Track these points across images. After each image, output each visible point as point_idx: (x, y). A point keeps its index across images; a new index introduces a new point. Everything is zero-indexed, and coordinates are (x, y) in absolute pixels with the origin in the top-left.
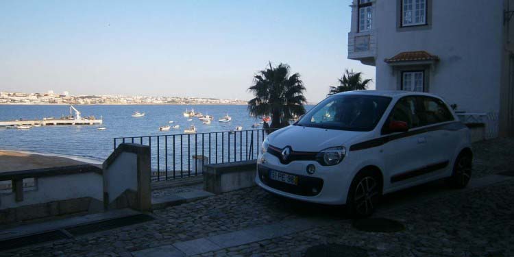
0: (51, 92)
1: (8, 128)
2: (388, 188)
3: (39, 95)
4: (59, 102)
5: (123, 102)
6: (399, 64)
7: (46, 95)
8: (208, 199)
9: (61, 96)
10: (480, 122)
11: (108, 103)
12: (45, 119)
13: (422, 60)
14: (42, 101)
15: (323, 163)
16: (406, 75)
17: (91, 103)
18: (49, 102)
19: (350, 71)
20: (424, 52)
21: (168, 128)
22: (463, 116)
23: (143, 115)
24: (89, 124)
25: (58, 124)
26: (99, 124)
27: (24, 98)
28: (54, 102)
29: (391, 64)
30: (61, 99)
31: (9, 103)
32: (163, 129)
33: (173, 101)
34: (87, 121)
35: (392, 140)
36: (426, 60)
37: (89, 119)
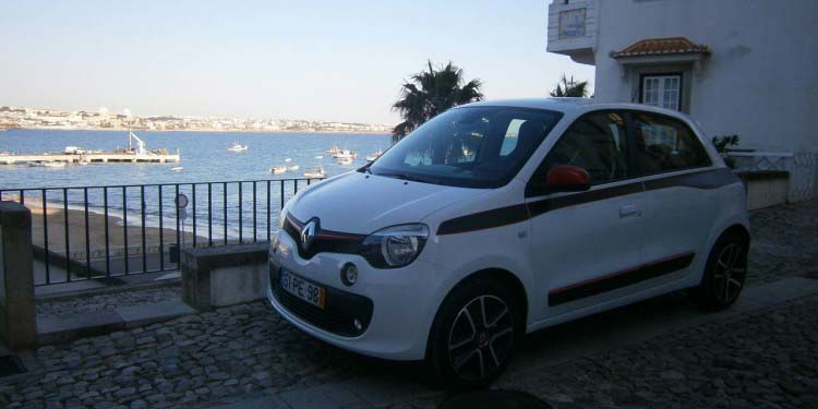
0: (103, 111)
1: (31, 166)
2: (539, 317)
3: (85, 115)
4: (117, 126)
5: (217, 127)
6: (634, 61)
7: (97, 115)
8: (174, 322)
9: (119, 116)
10: (780, 169)
11: (193, 128)
12: (90, 152)
13: (677, 54)
14: (90, 124)
15: (378, 262)
16: (649, 82)
17: (167, 128)
18: (101, 126)
19: (569, 80)
20: (683, 39)
21: (283, 170)
22: (751, 157)
23: (246, 148)
24: (158, 161)
25: (110, 160)
26: (173, 161)
27: (62, 118)
28: (109, 125)
29: (622, 62)
30: (120, 121)
31: (38, 127)
32: (277, 171)
33: (296, 127)
34: (155, 157)
35: (556, 207)
36: (686, 53)
37: (158, 153)
